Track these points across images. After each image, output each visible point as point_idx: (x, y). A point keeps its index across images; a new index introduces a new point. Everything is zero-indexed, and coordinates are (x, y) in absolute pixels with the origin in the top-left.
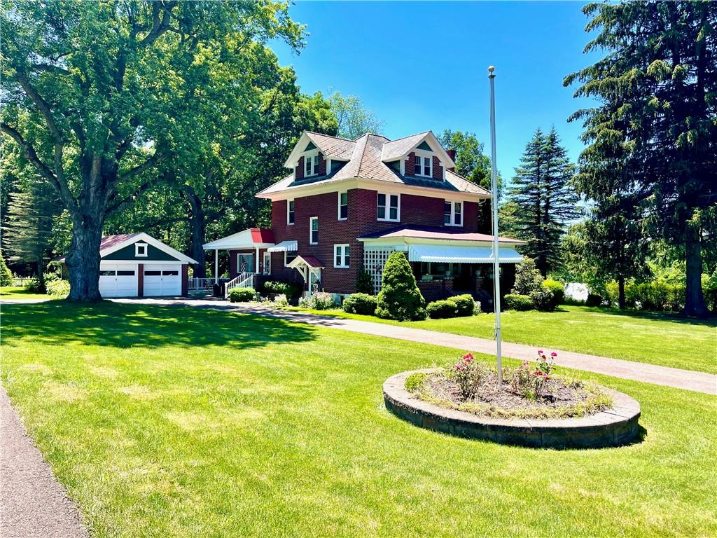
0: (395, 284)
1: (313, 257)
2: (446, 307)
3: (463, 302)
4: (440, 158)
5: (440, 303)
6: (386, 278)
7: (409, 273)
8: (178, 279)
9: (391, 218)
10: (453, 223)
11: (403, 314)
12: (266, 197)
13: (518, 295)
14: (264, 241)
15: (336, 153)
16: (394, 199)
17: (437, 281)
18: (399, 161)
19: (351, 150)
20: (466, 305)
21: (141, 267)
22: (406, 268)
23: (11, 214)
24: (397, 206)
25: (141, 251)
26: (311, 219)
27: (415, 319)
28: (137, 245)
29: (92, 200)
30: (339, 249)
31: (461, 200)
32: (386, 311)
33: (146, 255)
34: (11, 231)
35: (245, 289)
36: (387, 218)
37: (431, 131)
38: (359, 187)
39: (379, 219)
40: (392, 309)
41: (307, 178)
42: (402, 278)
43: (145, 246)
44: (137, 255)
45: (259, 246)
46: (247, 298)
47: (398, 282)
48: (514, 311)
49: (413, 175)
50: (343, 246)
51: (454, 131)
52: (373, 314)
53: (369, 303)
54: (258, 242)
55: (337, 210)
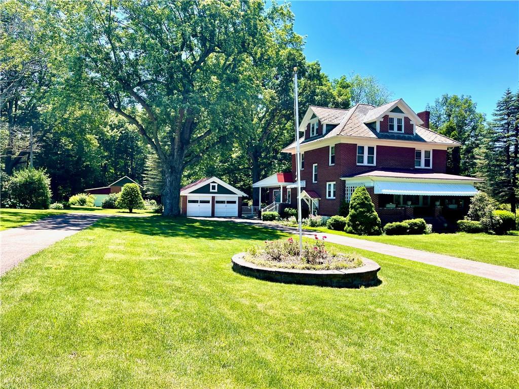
0: (357, 209)
1: (314, 191)
2: (400, 227)
3: (415, 224)
4: (410, 118)
5: (395, 224)
6: (352, 205)
7: (368, 201)
8: (236, 206)
9: (368, 163)
10: (423, 166)
11: (362, 231)
12: (288, 152)
13: (469, 221)
14: (286, 181)
15: (330, 119)
16: (371, 150)
17: (399, 208)
18: (376, 122)
19: (343, 117)
20: (418, 226)
21: (213, 198)
22: (366, 198)
23: (147, 167)
24: (373, 154)
25: (214, 188)
26: (314, 165)
27: (370, 234)
28: (211, 184)
29: (175, 157)
30: (330, 185)
31: (430, 149)
32: (350, 228)
33: (216, 190)
34: (147, 177)
35: (271, 213)
36: (365, 163)
37: (401, 99)
38: (342, 142)
39: (358, 164)
40: (355, 227)
41: (312, 138)
42: (362, 205)
43: (216, 185)
44: (211, 190)
45: (282, 184)
46: (272, 218)
47: (359, 208)
48: (464, 233)
49: (387, 132)
50: (332, 183)
51: (451, 95)
52: (343, 230)
53: (341, 222)
54: (281, 182)
55: (329, 158)
